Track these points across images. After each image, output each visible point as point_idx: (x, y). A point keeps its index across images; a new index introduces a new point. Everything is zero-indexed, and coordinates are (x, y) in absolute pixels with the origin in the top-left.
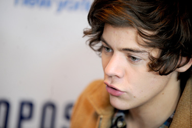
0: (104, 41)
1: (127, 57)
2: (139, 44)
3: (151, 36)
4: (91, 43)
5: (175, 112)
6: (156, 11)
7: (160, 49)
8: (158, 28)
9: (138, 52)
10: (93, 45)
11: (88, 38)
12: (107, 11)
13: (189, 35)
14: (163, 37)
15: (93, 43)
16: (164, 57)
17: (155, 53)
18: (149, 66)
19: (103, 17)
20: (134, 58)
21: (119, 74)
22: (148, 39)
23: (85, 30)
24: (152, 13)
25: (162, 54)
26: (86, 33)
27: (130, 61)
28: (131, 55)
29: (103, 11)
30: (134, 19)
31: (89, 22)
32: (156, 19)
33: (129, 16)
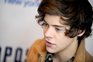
0: (45, 21)
1: (55, 29)
2: (61, 23)
3: (67, 20)
4: (38, 21)
5: (76, 54)
6: (69, 9)
7: (70, 26)
8: (70, 17)
9: (60, 27)
10: (40, 23)
11: (37, 19)
12: (47, 8)
13: (84, 20)
14: (72, 21)
15: (40, 22)
16: (72, 30)
17: (68, 28)
18: (65, 34)
19: (45, 10)
20: (58, 29)
21: (51, 36)
22: (65, 21)
23: (36, 16)
24: (67, 9)
25: (71, 28)
26: (36, 17)
27: (56, 31)
28: (57, 28)
29: (45, 8)
30: (59, 12)
31: (38, 12)
32: (69, 12)
33: (57, 11)
